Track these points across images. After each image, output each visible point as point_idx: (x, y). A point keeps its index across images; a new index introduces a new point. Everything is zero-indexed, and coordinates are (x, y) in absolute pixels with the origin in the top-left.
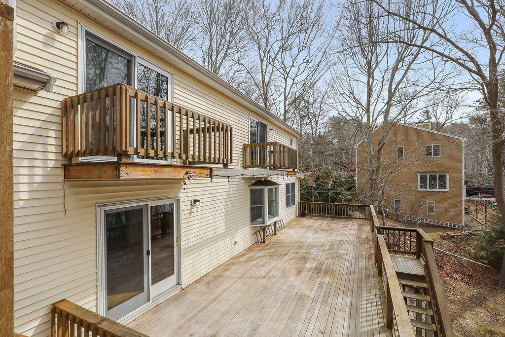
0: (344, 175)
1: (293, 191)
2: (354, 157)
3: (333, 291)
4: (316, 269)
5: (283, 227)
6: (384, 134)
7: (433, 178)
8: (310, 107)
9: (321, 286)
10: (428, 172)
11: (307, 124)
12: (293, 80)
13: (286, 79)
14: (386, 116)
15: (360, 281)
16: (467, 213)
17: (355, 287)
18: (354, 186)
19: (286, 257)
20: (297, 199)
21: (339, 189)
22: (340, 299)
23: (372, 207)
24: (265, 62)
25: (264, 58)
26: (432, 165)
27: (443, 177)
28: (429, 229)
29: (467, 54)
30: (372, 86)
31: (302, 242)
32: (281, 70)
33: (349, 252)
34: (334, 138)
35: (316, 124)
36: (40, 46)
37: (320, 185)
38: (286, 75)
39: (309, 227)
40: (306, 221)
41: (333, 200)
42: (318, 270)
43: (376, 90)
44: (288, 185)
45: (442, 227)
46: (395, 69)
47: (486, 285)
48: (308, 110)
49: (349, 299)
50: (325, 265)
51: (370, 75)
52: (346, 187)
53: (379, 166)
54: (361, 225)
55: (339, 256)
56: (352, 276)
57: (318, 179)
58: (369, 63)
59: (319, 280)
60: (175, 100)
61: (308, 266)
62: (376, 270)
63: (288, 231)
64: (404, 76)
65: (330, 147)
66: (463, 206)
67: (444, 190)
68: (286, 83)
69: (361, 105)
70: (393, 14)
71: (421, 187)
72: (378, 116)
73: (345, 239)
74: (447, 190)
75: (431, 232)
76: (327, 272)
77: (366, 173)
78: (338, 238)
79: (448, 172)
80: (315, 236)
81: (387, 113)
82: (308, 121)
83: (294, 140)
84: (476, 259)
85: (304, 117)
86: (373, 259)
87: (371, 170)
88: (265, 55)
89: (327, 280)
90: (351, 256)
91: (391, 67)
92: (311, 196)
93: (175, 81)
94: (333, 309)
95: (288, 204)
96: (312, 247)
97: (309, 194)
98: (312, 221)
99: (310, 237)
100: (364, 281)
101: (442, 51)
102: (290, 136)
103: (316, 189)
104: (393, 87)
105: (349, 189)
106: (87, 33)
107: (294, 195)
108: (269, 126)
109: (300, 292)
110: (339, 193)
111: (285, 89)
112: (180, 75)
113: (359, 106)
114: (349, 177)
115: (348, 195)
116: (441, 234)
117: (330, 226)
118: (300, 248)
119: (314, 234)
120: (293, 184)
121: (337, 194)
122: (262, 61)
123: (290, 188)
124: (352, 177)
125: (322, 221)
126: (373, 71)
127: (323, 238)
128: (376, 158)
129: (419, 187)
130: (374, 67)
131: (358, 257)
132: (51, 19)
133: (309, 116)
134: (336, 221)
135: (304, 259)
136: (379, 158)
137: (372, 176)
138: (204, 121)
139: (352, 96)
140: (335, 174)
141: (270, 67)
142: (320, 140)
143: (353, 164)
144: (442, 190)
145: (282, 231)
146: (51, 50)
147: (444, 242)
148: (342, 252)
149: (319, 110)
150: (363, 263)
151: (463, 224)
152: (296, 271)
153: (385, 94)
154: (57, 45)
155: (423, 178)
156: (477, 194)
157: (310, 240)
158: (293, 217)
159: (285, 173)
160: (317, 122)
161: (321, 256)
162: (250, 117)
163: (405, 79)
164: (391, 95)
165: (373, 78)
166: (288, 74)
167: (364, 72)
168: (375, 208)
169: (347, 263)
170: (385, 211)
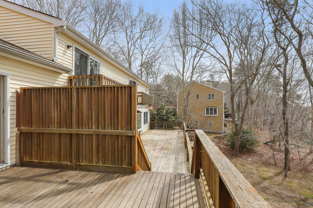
0: (171, 107)
1: (147, 116)
2: (176, 98)
3: (168, 154)
4: (161, 148)
5: (143, 134)
6: (190, 88)
7: (211, 110)
8: (153, 68)
9: (164, 153)
10: (213, 107)
11: (151, 78)
12: (146, 56)
13: (142, 55)
14: (191, 79)
15: (178, 151)
16: (225, 125)
17: (177, 152)
18: (176, 114)
19: (147, 145)
20: (149, 121)
21: (169, 116)
22: (171, 156)
23: (184, 123)
24: (130, 44)
25: (129, 41)
26: (211, 103)
27: (215, 109)
28: (209, 134)
29: (221, 56)
30: (185, 63)
31: (153, 140)
32: (139, 49)
33: (174, 142)
34: (165, 87)
35: (156, 79)
36: (62, 55)
37: (159, 113)
38: (142, 53)
39: (155, 134)
40: (154, 131)
41: (166, 120)
42: (162, 149)
43: (187, 65)
44: (144, 113)
45: (215, 133)
46: (195, 56)
47: (229, 156)
48: (151, 70)
49: (175, 156)
50: (165, 147)
51: (184, 58)
52: (172, 114)
53: (188, 104)
54: (179, 132)
55: (170, 144)
56: (176, 149)
57: (158, 110)
58: (184, 51)
59: (163, 152)
60: (102, 73)
61: (157, 147)
62: (185, 147)
63: (146, 136)
64: (199, 60)
65: (164, 92)
66: (223, 122)
67: (216, 115)
68: (142, 58)
69: (180, 73)
70: (193, 35)
71: (207, 114)
72: (187, 79)
73: (172, 138)
74: (217, 115)
75: (210, 135)
76: (165, 149)
77: (182, 107)
78: (169, 137)
79: (217, 107)
80: (159, 137)
81: (191, 77)
82: (151, 76)
83: (148, 89)
84: (226, 146)
85: (149, 73)
86: (184, 143)
87: (184, 105)
88: (130, 39)
89: (166, 151)
90: (175, 143)
91: (193, 55)
92: (155, 119)
93: (102, 65)
94: (169, 159)
95: (145, 123)
96: (158, 141)
97: (154, 118)
98: (156, 131)
99: (157, 138)
100: (180, 150)
101: (212, 54)
102: (146, 87)
103: (157, 115)
104: (194, 65)
105: (174, 115)
106: (76, 48)
107: (147, 118)
108: (137, 83)
109: (156, 156)
110: (169, 117)
111: (142, 60)
112: (104, 62)
113: (179, 73)
114: (174, 109)
115: (173, 118)
116: (214, 136)
117: (165, 133)
118: (153, 142)
119: (158, 136)
120: (147, 112)
121: (168, 118)
122: (128, 43)
123: (146, 114)
124: (175, 109)
125: (162, 131)
126: (186, 56)
127: (162, 137)
128: (186, 99)
129: (205, 114)
130: (186, 54)
131: (178, 143)
132: (65, 44)
133: (152, 74)
134: (168, 130)
135: (156, 145)
136: (187, 100)
137: (185, 109)
138: (115, 83)
139: (175, 67)
140: (167, 107)
141: (133, 47)
142: (158, 88)
143: (176, 102)
144: (215, 115)
145: (143, 136)
146: (65, 56)
147: (215, 139)
148: (171, 142)
149: (158, 71)
150: (180, 145)
151: (223, 131)
152: (153, 150)
153: (191, 68)
154: (67, 54)
155: (207, 109)
156: (228, 117)
157: (157, 139)
158: (147, 130)
159: (146, 107)
160: (156, 77)
161: (163, 144)
162: (129, 79)
163: (199, 62)
164: (193, 69)
165: (185, 59)
166: (143, 53)
167: (181, 55)
168: (186, 124)
169: (173, 146)
170: (191, 126)
